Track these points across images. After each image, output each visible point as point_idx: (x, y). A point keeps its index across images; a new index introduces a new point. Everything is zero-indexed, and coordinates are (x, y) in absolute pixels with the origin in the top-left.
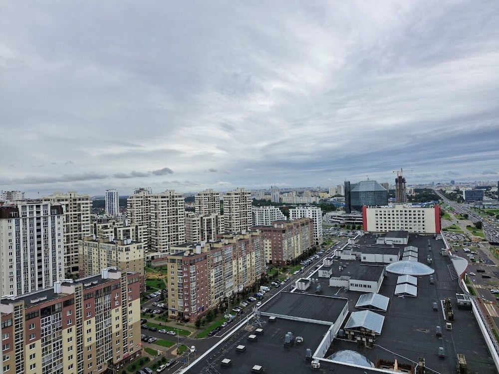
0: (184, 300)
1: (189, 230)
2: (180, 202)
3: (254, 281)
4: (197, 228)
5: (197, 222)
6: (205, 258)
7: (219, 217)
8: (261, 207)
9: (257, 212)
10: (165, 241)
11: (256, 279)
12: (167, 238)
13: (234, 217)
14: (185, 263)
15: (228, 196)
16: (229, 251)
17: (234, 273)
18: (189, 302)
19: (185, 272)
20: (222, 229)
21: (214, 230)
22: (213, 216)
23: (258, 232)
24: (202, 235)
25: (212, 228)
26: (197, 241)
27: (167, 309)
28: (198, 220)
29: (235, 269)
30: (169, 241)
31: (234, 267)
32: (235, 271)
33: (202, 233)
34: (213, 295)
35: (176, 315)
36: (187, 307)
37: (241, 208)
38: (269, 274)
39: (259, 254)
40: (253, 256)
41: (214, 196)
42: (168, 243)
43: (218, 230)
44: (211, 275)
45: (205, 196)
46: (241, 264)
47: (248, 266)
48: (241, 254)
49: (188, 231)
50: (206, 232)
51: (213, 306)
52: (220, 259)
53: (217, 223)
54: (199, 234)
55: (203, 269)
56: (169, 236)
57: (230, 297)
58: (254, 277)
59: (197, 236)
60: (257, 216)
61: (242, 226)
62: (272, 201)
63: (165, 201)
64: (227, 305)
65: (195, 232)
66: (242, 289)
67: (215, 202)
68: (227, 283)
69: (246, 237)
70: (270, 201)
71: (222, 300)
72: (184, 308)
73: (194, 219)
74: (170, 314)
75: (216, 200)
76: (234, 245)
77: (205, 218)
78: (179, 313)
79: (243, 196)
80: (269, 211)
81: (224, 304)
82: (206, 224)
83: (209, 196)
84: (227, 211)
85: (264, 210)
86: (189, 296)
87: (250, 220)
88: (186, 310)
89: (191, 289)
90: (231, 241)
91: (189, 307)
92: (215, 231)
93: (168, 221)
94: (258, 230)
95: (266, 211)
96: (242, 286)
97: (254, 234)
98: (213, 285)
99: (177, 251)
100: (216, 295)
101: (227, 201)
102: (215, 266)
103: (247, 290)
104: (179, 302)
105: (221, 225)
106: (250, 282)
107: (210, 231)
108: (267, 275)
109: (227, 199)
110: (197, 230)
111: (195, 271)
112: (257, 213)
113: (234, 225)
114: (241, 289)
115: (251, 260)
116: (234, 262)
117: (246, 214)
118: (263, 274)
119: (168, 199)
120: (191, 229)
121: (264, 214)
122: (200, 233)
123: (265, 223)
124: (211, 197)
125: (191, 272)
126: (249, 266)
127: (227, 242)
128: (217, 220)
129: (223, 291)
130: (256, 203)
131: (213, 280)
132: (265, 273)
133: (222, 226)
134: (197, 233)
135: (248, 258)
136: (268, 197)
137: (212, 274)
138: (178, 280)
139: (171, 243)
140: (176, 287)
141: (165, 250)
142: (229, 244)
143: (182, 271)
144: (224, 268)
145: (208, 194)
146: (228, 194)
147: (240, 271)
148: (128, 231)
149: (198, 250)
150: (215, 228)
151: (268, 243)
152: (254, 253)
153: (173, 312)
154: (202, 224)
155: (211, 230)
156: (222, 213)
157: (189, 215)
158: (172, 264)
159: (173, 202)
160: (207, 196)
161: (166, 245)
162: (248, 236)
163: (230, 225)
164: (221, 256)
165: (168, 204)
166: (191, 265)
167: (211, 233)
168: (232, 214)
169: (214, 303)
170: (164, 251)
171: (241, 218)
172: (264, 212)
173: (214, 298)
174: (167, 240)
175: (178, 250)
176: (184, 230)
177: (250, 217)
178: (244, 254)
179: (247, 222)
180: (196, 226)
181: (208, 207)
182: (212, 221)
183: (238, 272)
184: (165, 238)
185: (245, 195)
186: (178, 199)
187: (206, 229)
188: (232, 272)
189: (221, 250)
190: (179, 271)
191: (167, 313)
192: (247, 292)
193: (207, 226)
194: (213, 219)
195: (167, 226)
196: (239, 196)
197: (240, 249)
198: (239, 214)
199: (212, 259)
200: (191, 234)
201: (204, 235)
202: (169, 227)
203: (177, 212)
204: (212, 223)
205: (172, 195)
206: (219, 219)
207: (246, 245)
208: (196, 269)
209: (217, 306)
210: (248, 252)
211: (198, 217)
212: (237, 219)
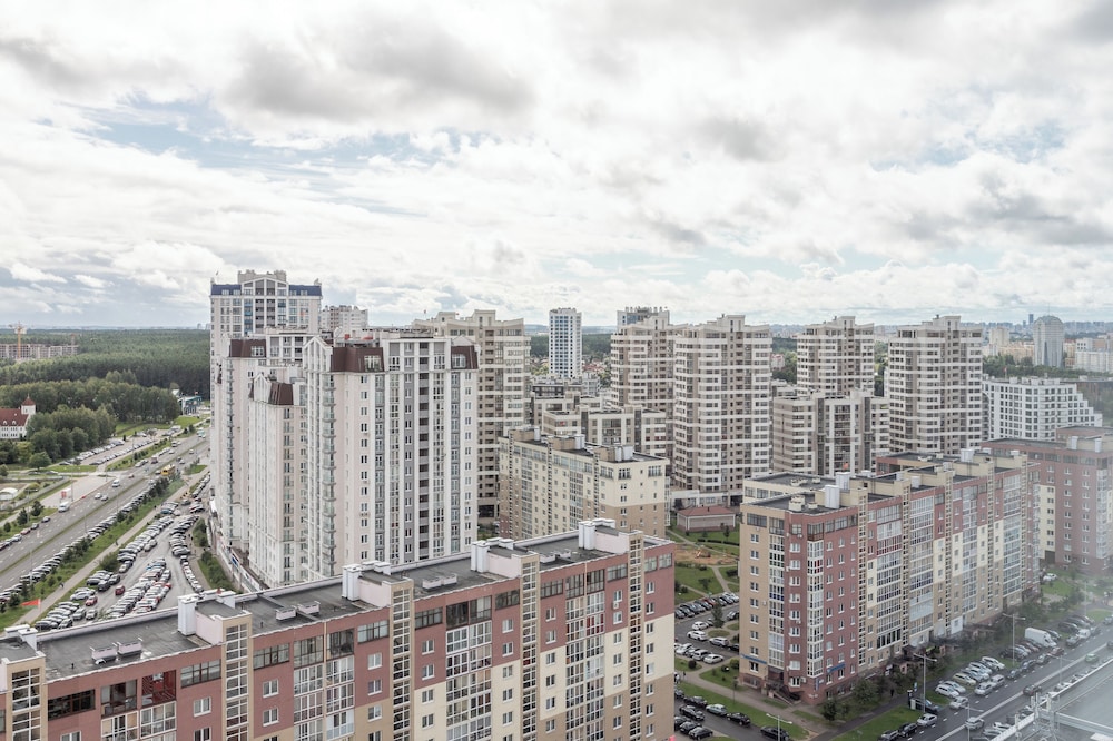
0: (786, 637)
1: (782, 435)
2: (760, 351)
3: (998, 609)
4: (806, 429)
5: (806, 413)
6: (853, 519)
7: (873, 402)
8: (1013, 380)
9: (997, 394)
10: (713, 459)
11: (1005, 606)
12: (720, 452)
13: (922, 407)
14: (795, 531)
15: (906, 340)
16: (924, 508)
17: (937, 579)
18: (801, 642)
19: (795, 557)
20: (882, 439)
21: (856, 440)
22: (854, 399)
23: (1018, 460)
24: (820, 453)
25: (853, 435)
26: (806, 469)
27: (736, 650)
28: (810, 409)
29: (938, 566)
30: (724, 463)
31: (936, 558)
32: (940, 572)
33: (820, 446)
34: (873, 636)
35: (762, 673)
36: (794, 657)
37: (947, 380)
38: (1045, 595)
39: (1018, 524)
40: (999, 532)
41: (856, 337)
42: (721, 467)
43: (868, 440)
44: (869, 577)
45: (827, 338)
46: (961, 553)
47: (982, 563)
48: (959, 520)
49: (779, 438)
50: (831, 445)
51: (871, 666)
52: (897, 530)
53: (867, 419)
54: (810, 449)
55: (845, 554)
56: (724, 447)
57: (923, 649)
58: (998, 598)
59: (806, 453)
60: (997, 406)
61: (946, 434)
62: (1036, 363)
63: (717, 347)
64: (915, 672)
65: (797, 442)
66: (960, 628)
67: (860, 357)
68: (913, 603)
69: (975, 471)
70: (1028, 361)
71: (898, 653)
72: (788, 658)
73: (796, 403)
74: (745, 669)
75: (863, 351)
76: (941, 492)
77: (832, 403)
78: (771, 672)
79: (951, 337)
80: (1041, 395)
81: (905, 665)
82: (832, 421)
83: (842, 337)
84: (900, 387)
85: (1024, 388)
86: (802, 627)
87: (974, 418)
88: (794, 666)
89: (809, 609)
90: (929, 480)
91: (801, 658)
92: (860, 443)
93: (724, 405)
94: (1015, 452)
95: (1028, 391)
96: (960, 619)
97: (1003, 463)
98: (872, 604)
99: (763, 492)
100: (881, 634)
101: (900, 356)
102: (877, 549)
103: (976, 632)
104: (771, 640)
105: (878, 427)
106: (983, 609)
107: (843, 443)
108: (1040, 596)
109: (900, 349)
110: (806, 438)
111: (821, 558)
112: (997, 399)
113: (922, 431)
114: (956, 628)
115: (990, 548)
116: (938, 546)
117: (963, 400)
118: (1027, 593)
119: (725, 341)
120: (788, 433)
121: (1024, 402)
122: (815, 445)
123: (1024, 431)
124: (848, 338)
125: (809, 559)
126: (985, 563)
127: (916, 480)
128: (867, 409)
129: (900, 626)
130: (996, 368)
131: (873, 589)
132: (1036, 590)
133: (883, 431)
134: (806, 445)
135: (982, 537)
136: (1021, 351)
137: (872, 574)
138: (771, 577)
139: (729, 466)
140: (763, 595)
141: (713, 484)
142: (922, 487)
143: (783, 553)
144: (907, 560)
145: (839, 333)
146: (907, 334)
147: (955, 574)
148: (617, 424)
149: (829, 496)
150: (859, 436)
151: (1044, 493)
152: (1001, 522)
153: (755, 665)
154: (820, 420)
155: (847, 441)
156: (879, 391)
157: (779, 390)
158: (753, 530)
159: (740, 350)
160: (835, 337)
161: (717, 471)
162: (983, 470)
163: (909, 430)
164: (899, 522)
165: (724, 355)
166: (811, 538)
167: (848, 449)
168: (914, 395)
169: (874, 659)
170: (709, 489)
171: (946, 411)
172: (1024, 395)
173: (875, 643)
174: (719, 459)
175: (765, 492)
176: (767, 433)
177: (974, 410)
178: (968, 521)
179: (963, 423)
180: (802, 426)
181: (836, 371)
182: (853, 412)
183: (948, 575)
184: (713, 451)
185: (962, 340)
186: (754, 341)
187: (832, 436)
188: (930, 575)
189: (900, 503)
190: (774, 552)
191: (736, 666)
192: (978, 641)
193: (836, 426)
194: (857, 407)
195: (720, 417)
196: (943, 340)
197: (958, 505)
198: (939, 396)
199: (873, 527)
200: (788, 448)
201: (825, 453)
202: (724, 422)
203: (749, 380)
204: (853, 420)
205: (736, 329)
206: (874, 407)
207: (976, 497)
208: (825, 553)
209: (884, 668)
210: (982, 517)
211: (809, 399)
212: (933, 411)
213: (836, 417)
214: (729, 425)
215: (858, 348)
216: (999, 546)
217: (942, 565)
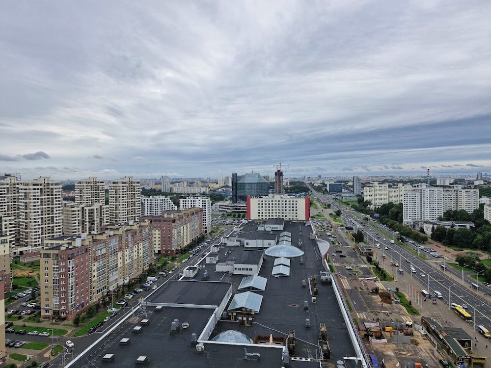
0: (60, 298)
1: (67, 221)
2: (57, 190)
3: (141, 272)
4: (77, 219)
5: (77, 213)
6: (87, 251)
7: (103, 207)
8: (151, 197)
9: (146, 202)
10: (37, 233)
11: (143, 270)
12: (40, 230)
13: (120, 208)
14: (62, 257)
15: (115, 185)
16: (114, 243)
17: (119, 266)
18: (66, 298)
19: (63, 267)
20: (107, 219)
21: (97, 221)
22: (96, 206)
23: (147, 222)
24: (83, 227)
25: (95, 219)
26: (77, 233)
27: (39, 308)
28: (78, 211)
29: (120, 261)
30: (42, 234)
31: (119, 259)
32: (121, 263)
33: (83, 224)
34: (95, 290)
35: (50, 314)
36: (63, 304)
37: (129, 198)
38: (157, 265)
39: (147, 245)
40: (141, 247)
41: (98, 184)
42: (41, 236)
43: (101, 220)
45: (86, 185)
46: (128, 256)
47: (135, 258)
48: (127, 245)
49: (66, 223)
50: (87, 223)
51: (94, 301)
52: (104, 251)
53: (101, 213)
54: (79, 226)
55: (83, 263)
56: (42, 228)
57: (114, 291)
58: (141, 268)
59: (77, 227)
60: (146, 206)
61: (129, 216)
62: (162, 191)
63: (38, 189)
64: (110, 299)
65: (74, 223)
66: (128, 281)
67: (99, 191)
68: (111, 275)
69: (133, 228)
70: (160, 190)
71: (105, 294)
72: (61, 305)
73: (73, 209)
74: (43, 313)
75: (100, 189)
76: (120, 236)
77: (87, 208)
78: (54, 312)
79: (131, 185)
80: (159, 201)
81: (107, 298)
82: (87, 215)
83: (92, 184)
84: (113, 201)
85: (154, 199)
86: (66, 293)
87: (138, 210)
88: (63, 308)
89: (69, 285)
90: (117, 232)
91: (66, 305)
92: (98, 222)
93: (42, 212)
94: (146, 220)
95: (155, 200)
96: (128, 278)
97: (142, 224)
98: (94, 279)
99: (52, 244)
100: (97, 289)
101: (112, 190)
102: (96, 259)
103: (133, 281)
104: (54, 300)
105: (105, 216)
106: (136, 273)
107: (92, 222)
108: (155, 265)
109: (113, 188)
110: (77, 222)
111: (73, 265)
112: (146, 204)
113: (120, 216)
114: (126, 282)
115: (138, 252)
116: (120, 254)
117: (134, 204)
118: (150, 265)
119: (41, 187)
120: (70, 220)
121: (154, 204)
122: (81, 224)
123: (154, 213)
124: (95, 186)
125: (69, 267)
126: (137, 257)
127: (112, 233)
128: (101, 210)
129: (106, 284)
130: (146, 193)
131: (95, 273)
132: (153, 263)
133: (107, 217)
134: (77, 224)
135: (135, 249)
136: (158, 187)
137: (94, 268)
138: (53, 276)
139: (44, 235)
140: (50, 284)
141: (37, 243)
142: (114, 235)
143: (58, 266)
144: (108, 261)
145: (91, 183)
146: (115, 183)
147: (126, 263)
149: (78, 243)
150: (98, 219)
151: (157, 233)
152: (142, 243)
153: (47, 311)
154: (83, 215)
155: (94, 221)
156: (107, 203)
157: (67, 205)
158: (45, 259)
159: (48, 190)
160: (89, 184)
161: (39, 238)
162: (136, 227)
163: (116, 216)
164: (105, 249)
165: (41, 192)
166: (69, 259)
167: (94, 224)
168: (118, 204)
169: (96, 298)
170: (36, 245)
171: (129, 208)
172: (154, 202)
173: (96, 292)
174: (40, 233)
175: (53, 244)
176: (61, 221)
177: (138, 207)
178: (130, 245)
179: (135, 212)
180: (75, 217)
181: (90, 196)
182: (95, 211)
183: (124, 263)
184: (37, 230)
185: (134, 185)
186: (54, 187)
187: (87, 220)
188: (117, 265)
189: (105, 242)
190: (54, 266)
191: (40, 313)
192: (133, 284)
193: (89, 216)
194: (97, 209)
195: (40, 217)
196: (127, 185)
197: (127, 240)
198: (126, 204)
199: (95, 252)
200: (70, 226)
201: (85, 226)
202: (42, 218)
203: (53, 201)
204: (95, 214)
205: (46, 182)
206: (103, 209)
207: (133, 236)
208: (75, 264)
209: (100, 301)
210: (136, 243)
211: (78, 207)
212: (124, 209)
213: (89, 213)
214: (44, 219)
215: (98, 188)
216: (141, 251)
217: (121, 260)
